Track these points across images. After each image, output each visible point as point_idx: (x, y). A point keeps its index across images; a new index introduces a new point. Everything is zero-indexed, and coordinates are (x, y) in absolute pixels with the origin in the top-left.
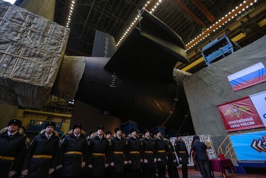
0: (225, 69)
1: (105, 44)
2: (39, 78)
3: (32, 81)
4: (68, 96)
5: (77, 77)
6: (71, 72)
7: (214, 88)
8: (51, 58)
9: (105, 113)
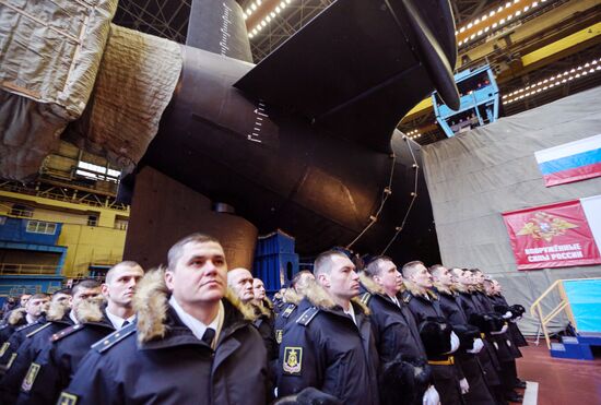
0: (532, 135)
1: (220, 23)
2: (35, 75)
3: (6, 79)
4: (123, 150)
5: (154, 97)
6: (135, 79)
7: (498, 175)
8: (74, 13)
9: (221, 208)
